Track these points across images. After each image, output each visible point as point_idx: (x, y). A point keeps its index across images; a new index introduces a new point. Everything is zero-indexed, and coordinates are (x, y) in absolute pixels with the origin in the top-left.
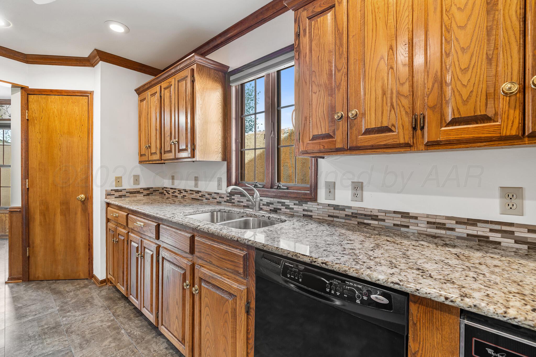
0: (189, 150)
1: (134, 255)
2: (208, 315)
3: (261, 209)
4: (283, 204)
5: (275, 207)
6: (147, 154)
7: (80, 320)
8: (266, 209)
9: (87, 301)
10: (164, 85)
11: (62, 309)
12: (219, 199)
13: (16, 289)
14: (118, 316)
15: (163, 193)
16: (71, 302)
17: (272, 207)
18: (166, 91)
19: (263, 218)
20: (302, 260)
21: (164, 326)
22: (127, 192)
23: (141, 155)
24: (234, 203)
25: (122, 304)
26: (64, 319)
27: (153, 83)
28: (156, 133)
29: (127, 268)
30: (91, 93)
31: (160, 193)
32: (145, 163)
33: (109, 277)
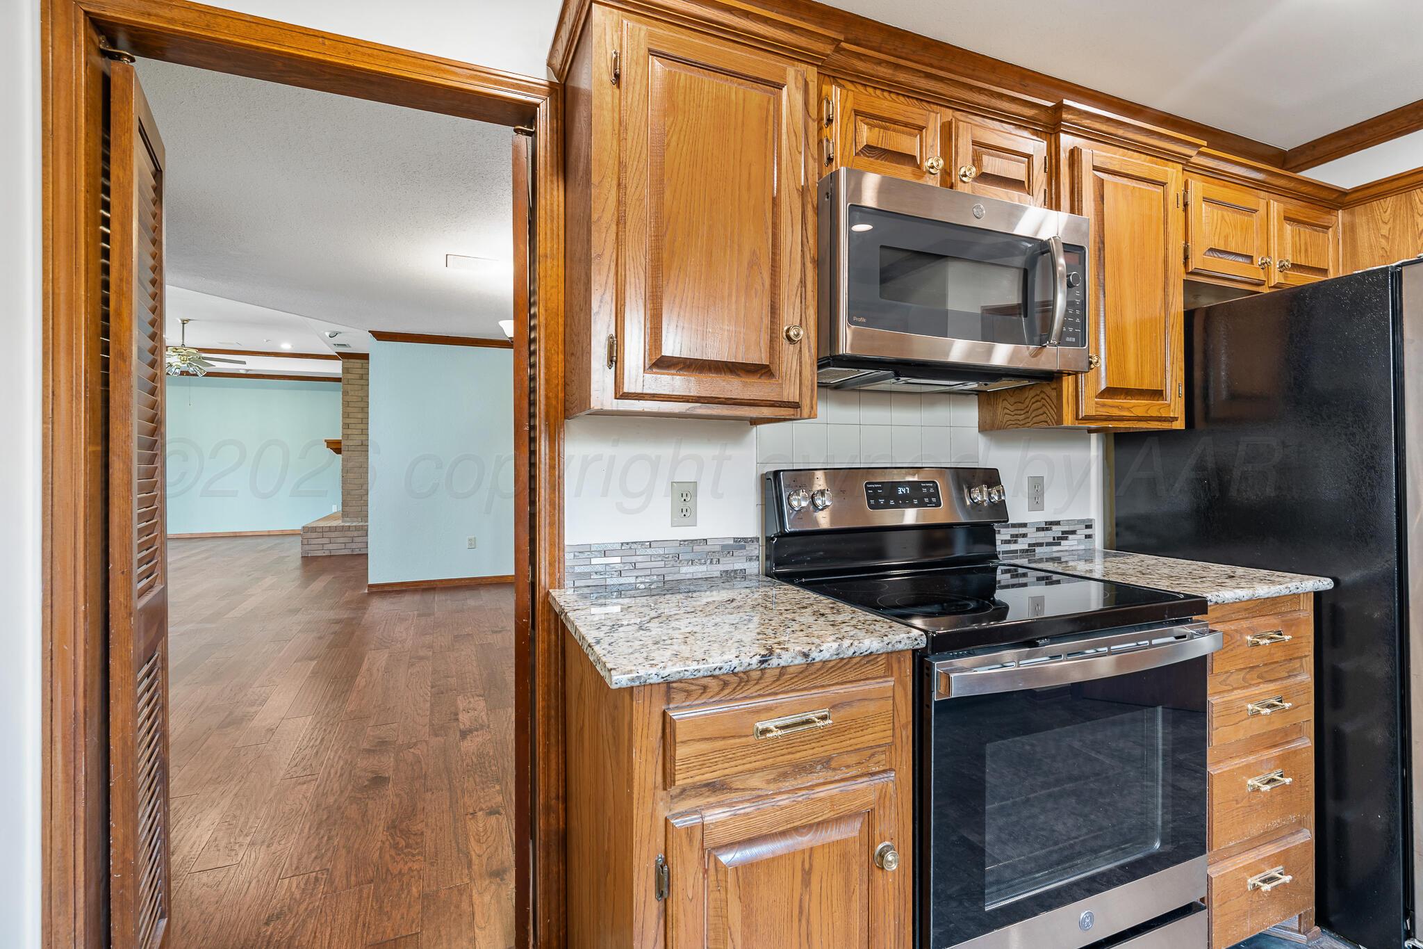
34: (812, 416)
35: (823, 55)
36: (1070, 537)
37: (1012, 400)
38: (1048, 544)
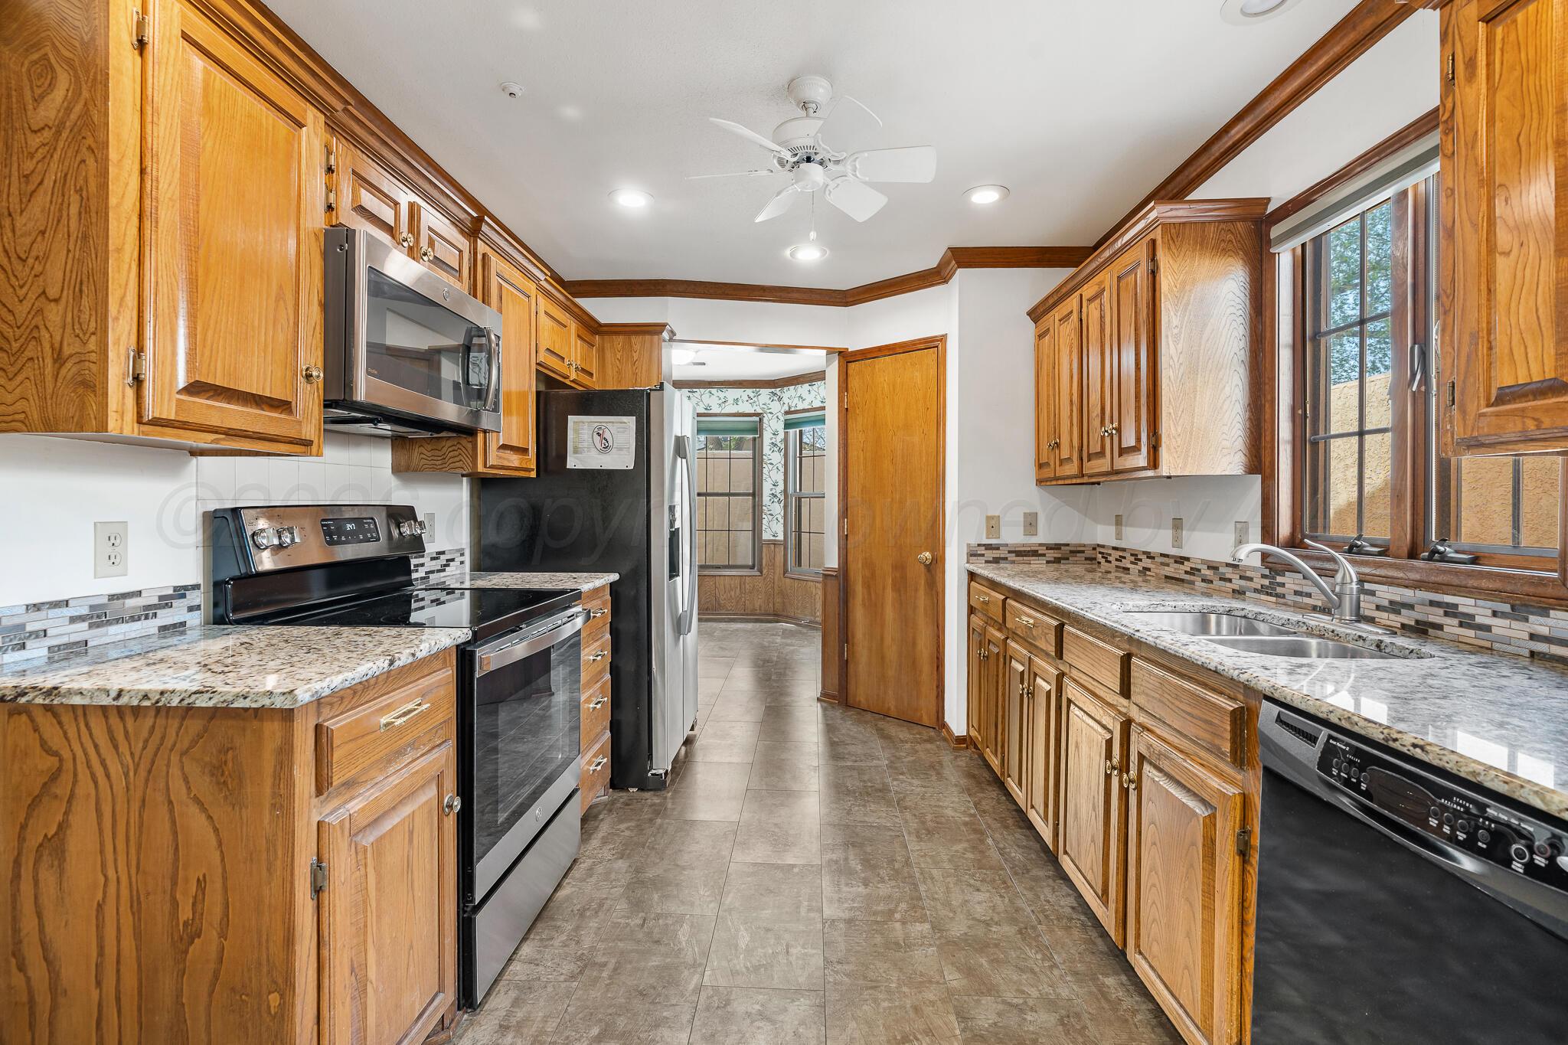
0: (1144, 449)
1: (1018, 688)
2: (1155, 844)
3: (1361, 618)
4: (1450, 611)
5: (1420, 617)
6: (1052, 463)
7: (918, 794)
8: (1388, 623)
9: (932, 767)
10: (1088, 290)
11: (891, 766)
12: (1237, 583)
13: (830, 713)
14: (984, 812)
15: (1095, 559)
16: (907, 760)
17: (1407, 617)
18: (1092, 306)
19: (1361, 643)
20: (1363, 732)
21: (1069, 856)
22: (1010, 552)
23: (1041, 466)
24: (1283, 597)
25: (993, 793)
26: (895, 783)
27: (1064, 290)
28: (1072, 411)
29: (1003, 717)
30: (943, 339)
31: (1086, 559)
32: (1048, 483)
33: (973, 733)
34: (319, 454)
35: (333, 108)
36: (451, 563)
37: (429, 447)
38: (439, 571)
